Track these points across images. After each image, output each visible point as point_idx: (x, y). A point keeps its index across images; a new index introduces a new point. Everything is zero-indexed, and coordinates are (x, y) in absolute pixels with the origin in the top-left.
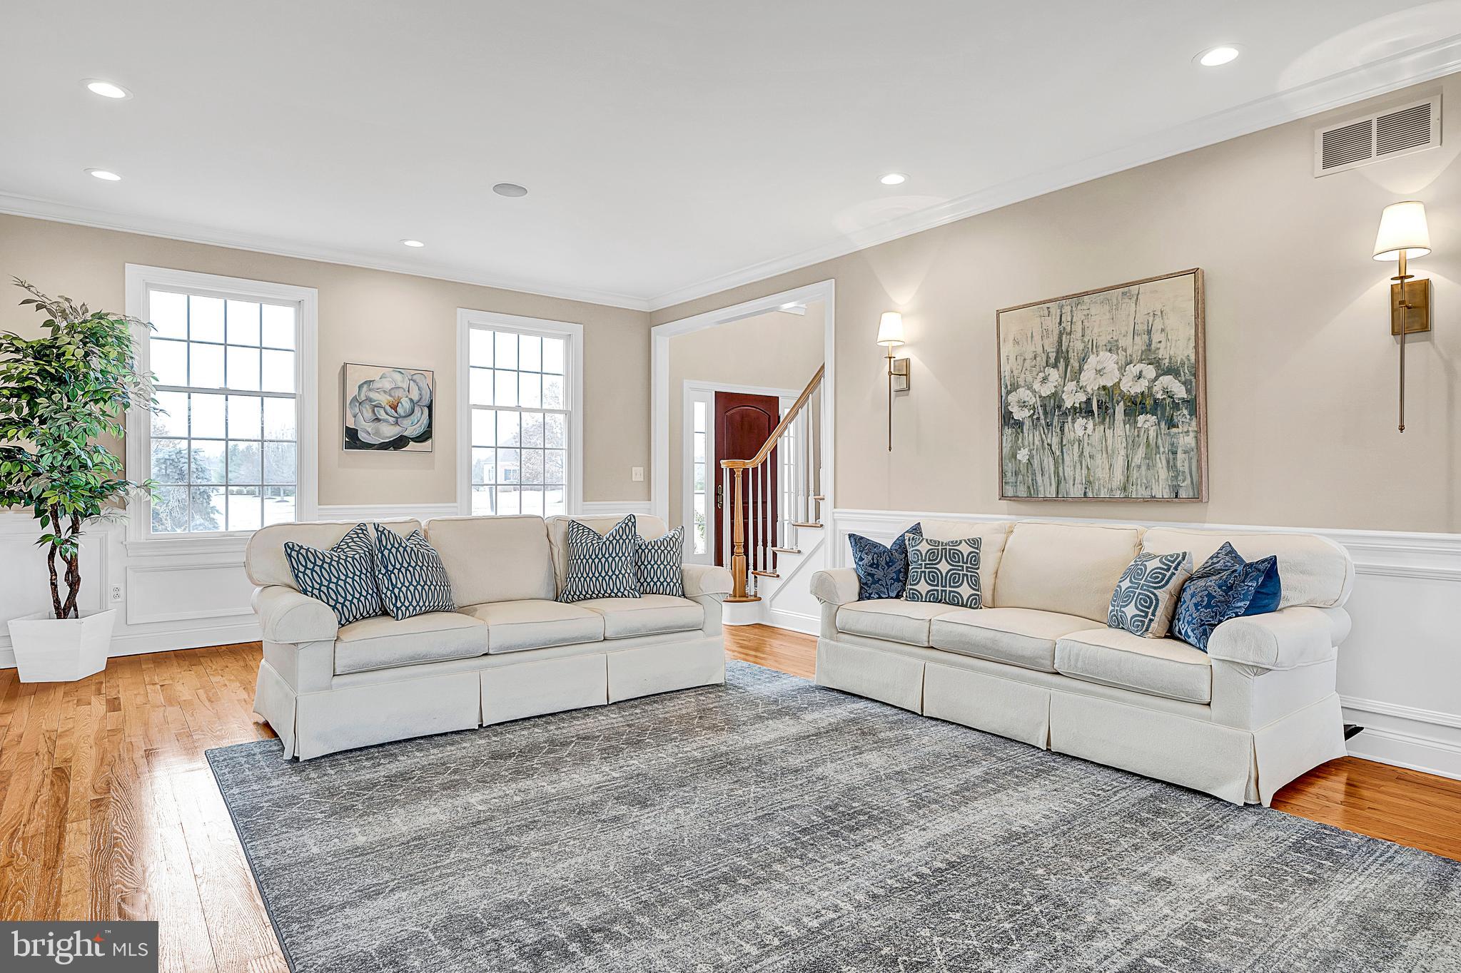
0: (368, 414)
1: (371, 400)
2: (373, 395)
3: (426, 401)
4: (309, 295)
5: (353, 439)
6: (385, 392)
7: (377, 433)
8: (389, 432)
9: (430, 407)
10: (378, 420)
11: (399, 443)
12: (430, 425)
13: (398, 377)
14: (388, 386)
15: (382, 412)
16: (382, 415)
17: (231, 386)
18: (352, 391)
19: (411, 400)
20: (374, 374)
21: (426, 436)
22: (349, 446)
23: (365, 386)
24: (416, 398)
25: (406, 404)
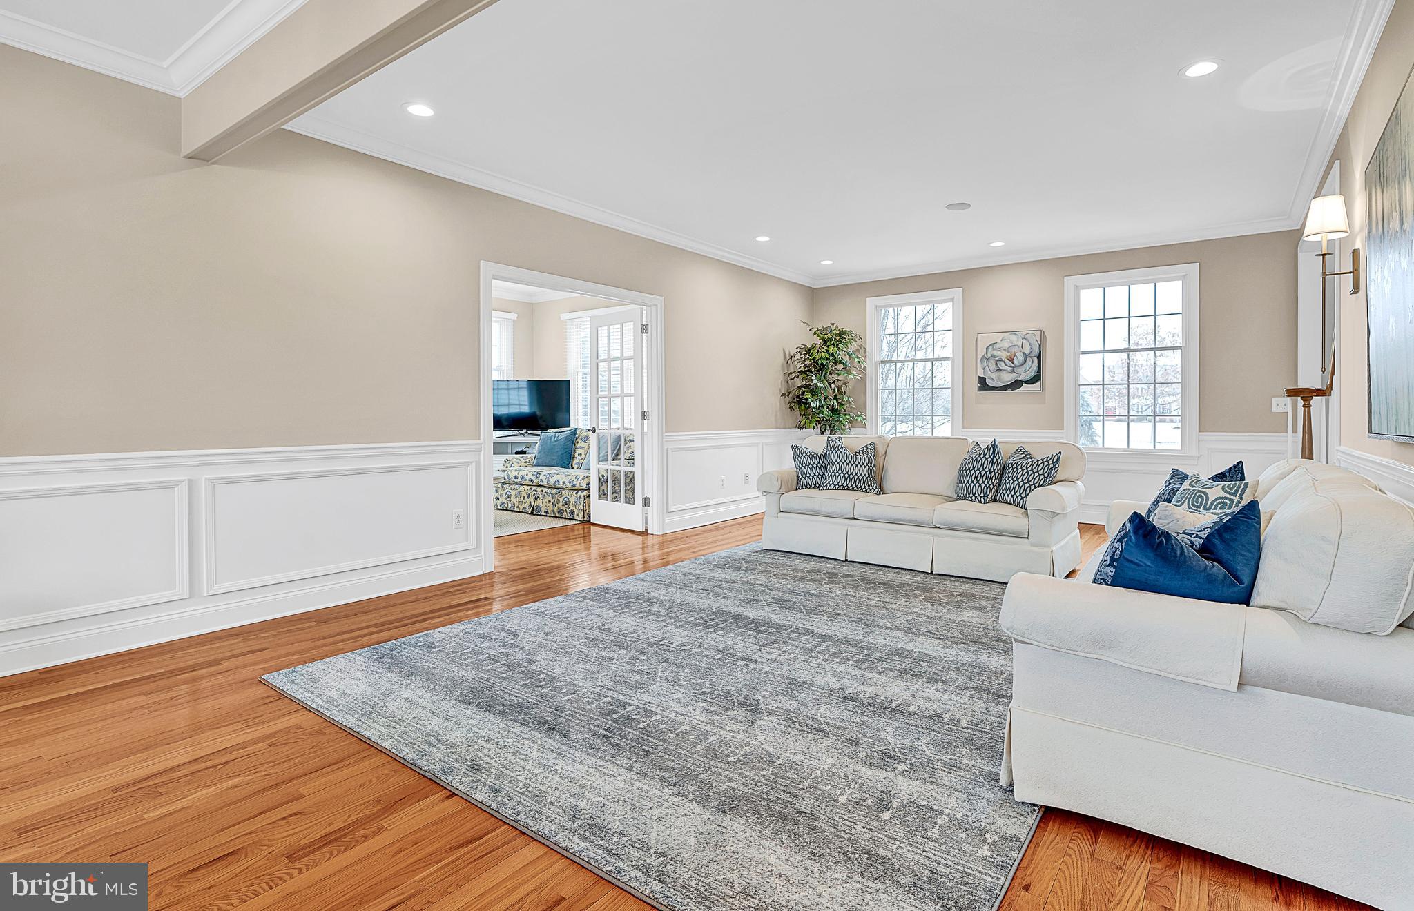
0: (993, 367)
1: (994, 356)
2: (995, 353)
3: (1037, 354)
4: (958, 293)
5: (983, 385)
6: (1004, 350)
7: (999, 379)
8: (1008, 378)
9: (1039, 357)
10: (1000, 370)
11: (1016, 384)
12: (1039, 371)
13: (1014, 338)
14: (1006, 345)
15: (1002, 364)
16: (1003, 366)
17: (918, 356)
18: (982, 352)
19: (1024, 353)
20: (996, 338)
21: (1036, 378)
22: (979, 389)
23: (991, 347)
24: (1027, 352)
25: (1020, 357)
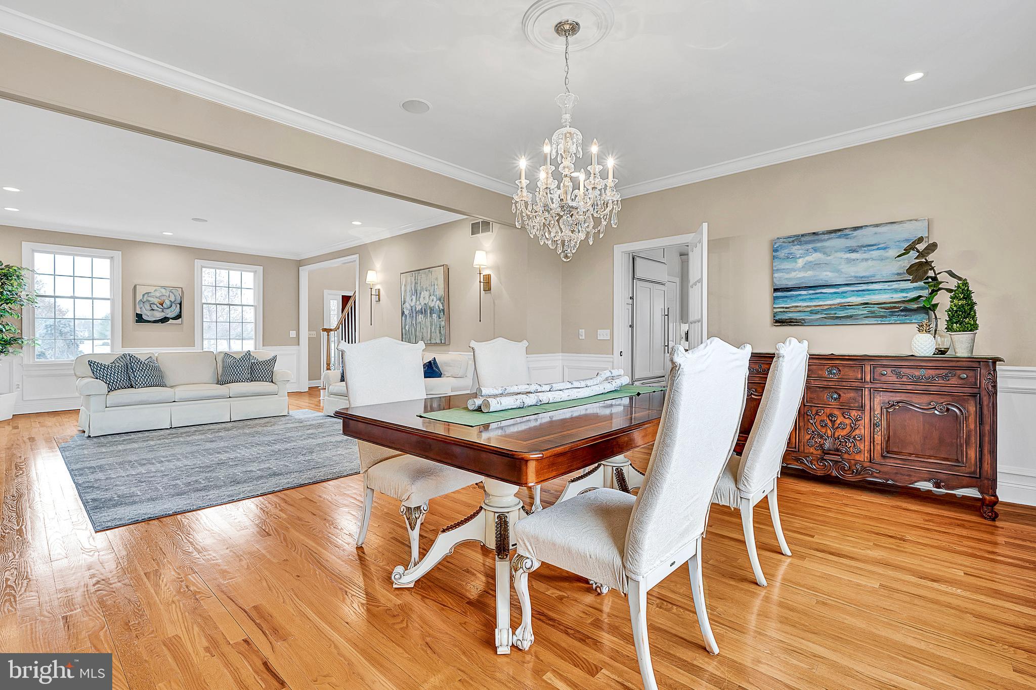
0: (148, 308)
1: (149, 301)
2: (149, 299)
3: (179, 302)
4: (118, 254)
5: (139, 318)
6: (156, 297)
7: (152, 316)
8: (159, 315)
9: (180, 304)
10: (153, 310)
11: (164, 320)
12: (181, 312)
13: (163, 291)
14: (158, 295)
15: (155, 306)
16: (155, 307)
17: (76, 295)
18: (139, 297)
19: (171, 301)
20: (151, 289)
21: (179, 316)
22: (137, 321)
23: (146, 296)
24: (173, 300)
25: (167, 303)
